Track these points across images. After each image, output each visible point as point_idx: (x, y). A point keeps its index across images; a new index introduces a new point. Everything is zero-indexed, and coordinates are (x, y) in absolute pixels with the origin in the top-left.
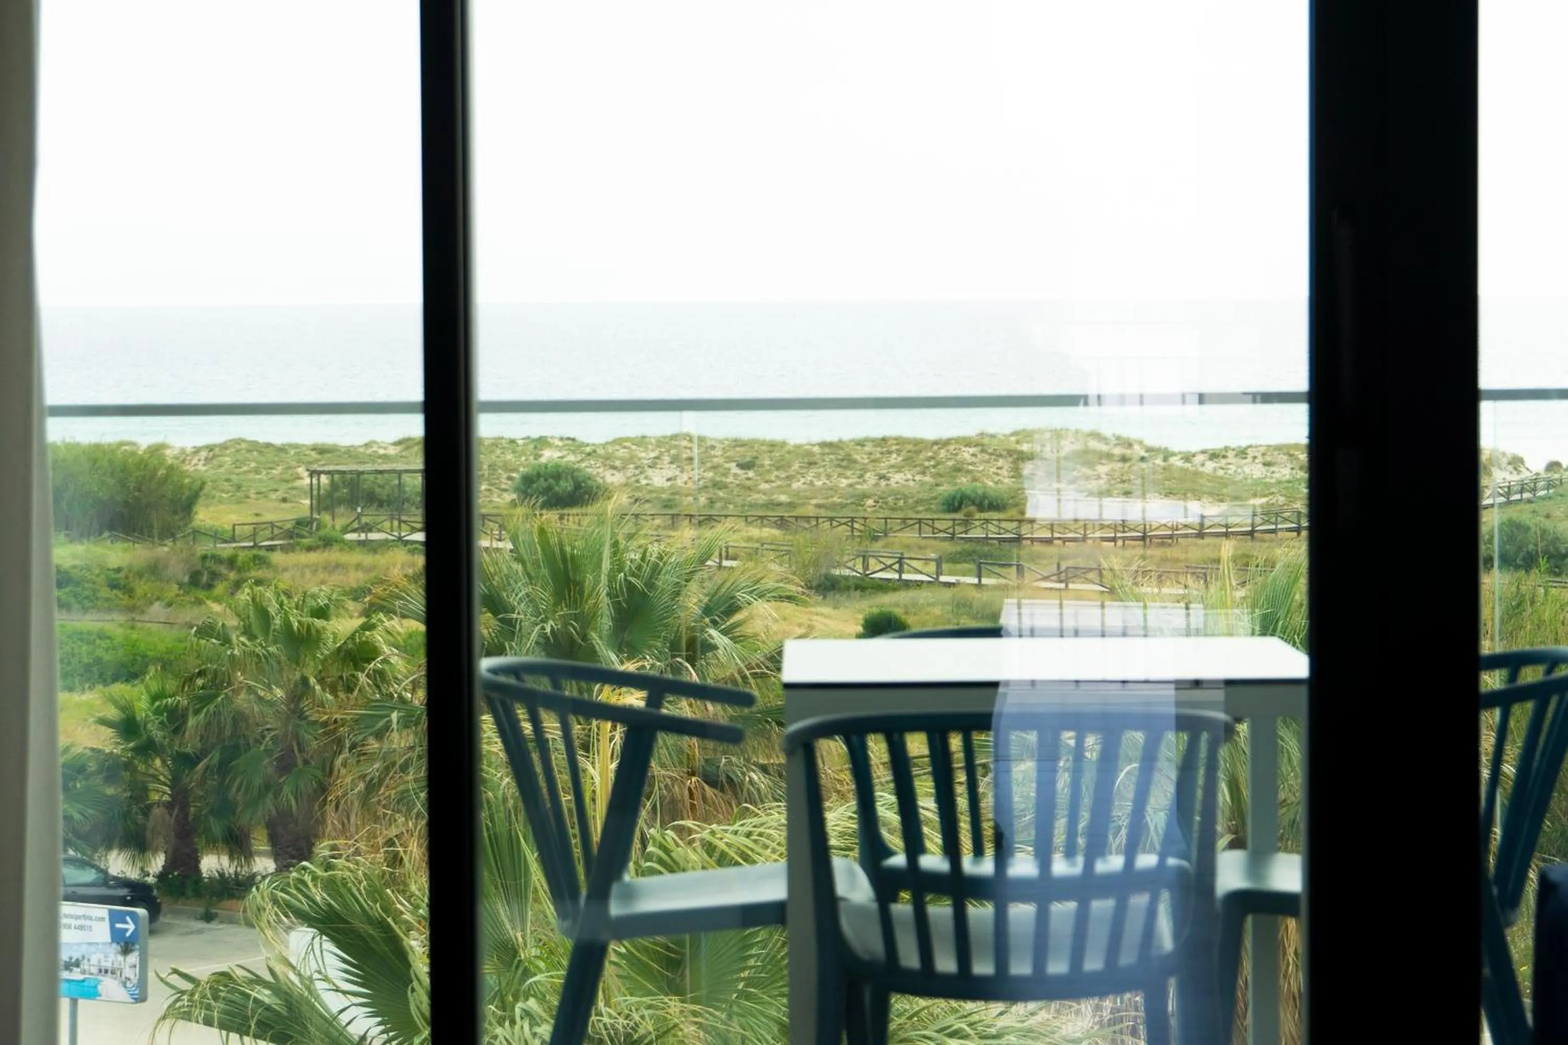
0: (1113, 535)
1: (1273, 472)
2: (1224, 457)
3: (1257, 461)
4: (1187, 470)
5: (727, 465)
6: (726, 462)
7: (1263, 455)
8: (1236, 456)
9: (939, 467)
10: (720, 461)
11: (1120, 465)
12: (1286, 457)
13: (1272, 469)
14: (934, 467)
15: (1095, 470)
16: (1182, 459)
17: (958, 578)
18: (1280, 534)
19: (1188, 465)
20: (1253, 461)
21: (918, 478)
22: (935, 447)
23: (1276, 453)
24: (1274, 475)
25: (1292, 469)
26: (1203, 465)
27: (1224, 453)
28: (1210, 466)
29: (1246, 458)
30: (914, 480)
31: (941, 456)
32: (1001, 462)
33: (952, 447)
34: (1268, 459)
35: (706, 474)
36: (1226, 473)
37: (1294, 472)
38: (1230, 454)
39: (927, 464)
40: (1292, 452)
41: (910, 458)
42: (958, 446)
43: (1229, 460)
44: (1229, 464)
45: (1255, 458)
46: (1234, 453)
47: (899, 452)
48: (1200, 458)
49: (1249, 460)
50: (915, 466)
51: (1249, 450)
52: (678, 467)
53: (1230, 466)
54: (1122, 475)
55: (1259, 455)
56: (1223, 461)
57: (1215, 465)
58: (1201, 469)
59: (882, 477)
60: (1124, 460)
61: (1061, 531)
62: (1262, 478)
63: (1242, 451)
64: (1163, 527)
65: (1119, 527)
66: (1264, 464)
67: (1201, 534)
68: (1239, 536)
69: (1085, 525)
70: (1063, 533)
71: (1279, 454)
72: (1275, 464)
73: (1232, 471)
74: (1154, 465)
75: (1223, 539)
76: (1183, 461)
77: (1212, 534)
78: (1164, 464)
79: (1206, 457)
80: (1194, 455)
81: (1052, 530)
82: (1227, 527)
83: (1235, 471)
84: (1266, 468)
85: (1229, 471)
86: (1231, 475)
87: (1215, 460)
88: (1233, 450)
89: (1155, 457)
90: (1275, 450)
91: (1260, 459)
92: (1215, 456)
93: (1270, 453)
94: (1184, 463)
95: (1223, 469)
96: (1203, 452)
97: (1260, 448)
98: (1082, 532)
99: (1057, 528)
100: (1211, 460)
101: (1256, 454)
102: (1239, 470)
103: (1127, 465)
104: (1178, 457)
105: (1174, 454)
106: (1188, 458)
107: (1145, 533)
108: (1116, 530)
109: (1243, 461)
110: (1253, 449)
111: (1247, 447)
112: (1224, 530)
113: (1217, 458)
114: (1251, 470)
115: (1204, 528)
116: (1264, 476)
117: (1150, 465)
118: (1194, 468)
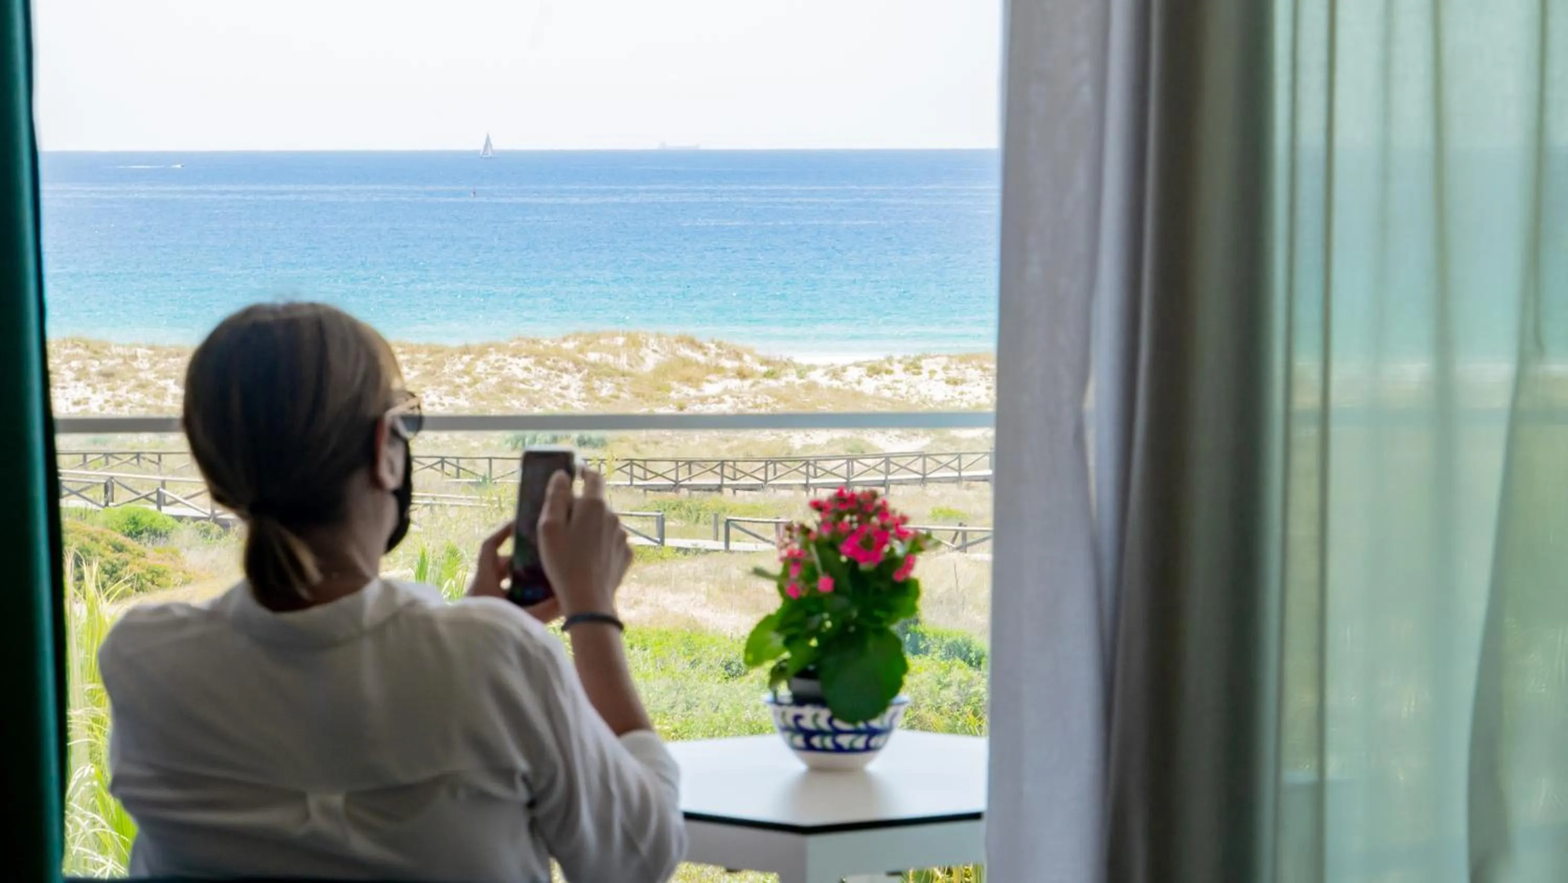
0: (804, 482)
1: (962, 393)
2: (888, 372)
3: (937, 377)
4: (838, 390)
5: (162, 383)
6: (158, 378)
7: (946, 368)
8: (906, 370)
9: (478, 386)
10: (151, 376)
12: (979, 372)
13: (959, 388)
14: (470, 385)
15: (700, 390)
16: (826, 374)
17: (694, 541)
19: (836, 383)
20: (931, 378)
21: (447, 400)
22: (466, 358)
23: (963, 366)
24: (965, 397)
26: (859, 383)
27: (887, 366)
28: (869, 386)
29: (920, 373)
30: (443, 405)
31: (478, 370)
32: (566, 379)
33: (492, 358)
34: (953, 374)
35: (131, 396)
36: (894, 395)
38: (898, 368)
39: (458, 381)
41: (433, 373)
42: (501, 356)
43: (897, 378)
44: (896, 381)
45: (932, 372)
46: (902, 366)
48: (853, 374)
49: (925, 374)
50: (440, 384)
51: (923, 363)
52: (89, 385)
53: (898, 385)
54: (756, 397)
55: (938, 368)
56: (887, 379)
57: (876, 383)
58: (858, 388)
60: (741, 375)
61: (732, 477)
62: (949, 401)
63: (911, 364)
64: (872, 471)
65: (811, 469)
66: (947, 382)
67: (924, 480)
68: (973, 484)
69: (766, 467)
70: (734, 479)
71: (967, 368)
72: (963, 381)
73: (902, 392)
74: (788, 383)
75: (952, 488)
76: (828, 377)
77: (938, 480)
78: (803, 381)
79: (863, 371)
80: (844, 369)
81: (723, 476)
82: (960, 470)
83: (907, 393)
84: (951, 387)
85: (899, 392)
86: (902, 397)
87: (875, 376)
88: (900, 362)
89: (783, 372)
90: (961, 362)
91: (940, 375)
92: (874, 371)
93: (953, 366)
94: (831, 379)
95: (889, 389)
96: (857, 365)
97: (938, 359)
98: (762, 477)
99: (728, 471)
100: (870, 376)
101: (935, 367)
102: (912, 391)
103: (748, 383)
104: (820, 372)
105: (812, 367)
106: (835, 373)
107: (848, 479)
108: (807, 474)
109: (916, 378)
110: (930, 360)
111: (919, 359)
112: (956, 474)
113: (878, 373)
114: (929, 390)
115: (928, 472)
116: (949, 398)
117: (783, 382)
118: (847, 387)
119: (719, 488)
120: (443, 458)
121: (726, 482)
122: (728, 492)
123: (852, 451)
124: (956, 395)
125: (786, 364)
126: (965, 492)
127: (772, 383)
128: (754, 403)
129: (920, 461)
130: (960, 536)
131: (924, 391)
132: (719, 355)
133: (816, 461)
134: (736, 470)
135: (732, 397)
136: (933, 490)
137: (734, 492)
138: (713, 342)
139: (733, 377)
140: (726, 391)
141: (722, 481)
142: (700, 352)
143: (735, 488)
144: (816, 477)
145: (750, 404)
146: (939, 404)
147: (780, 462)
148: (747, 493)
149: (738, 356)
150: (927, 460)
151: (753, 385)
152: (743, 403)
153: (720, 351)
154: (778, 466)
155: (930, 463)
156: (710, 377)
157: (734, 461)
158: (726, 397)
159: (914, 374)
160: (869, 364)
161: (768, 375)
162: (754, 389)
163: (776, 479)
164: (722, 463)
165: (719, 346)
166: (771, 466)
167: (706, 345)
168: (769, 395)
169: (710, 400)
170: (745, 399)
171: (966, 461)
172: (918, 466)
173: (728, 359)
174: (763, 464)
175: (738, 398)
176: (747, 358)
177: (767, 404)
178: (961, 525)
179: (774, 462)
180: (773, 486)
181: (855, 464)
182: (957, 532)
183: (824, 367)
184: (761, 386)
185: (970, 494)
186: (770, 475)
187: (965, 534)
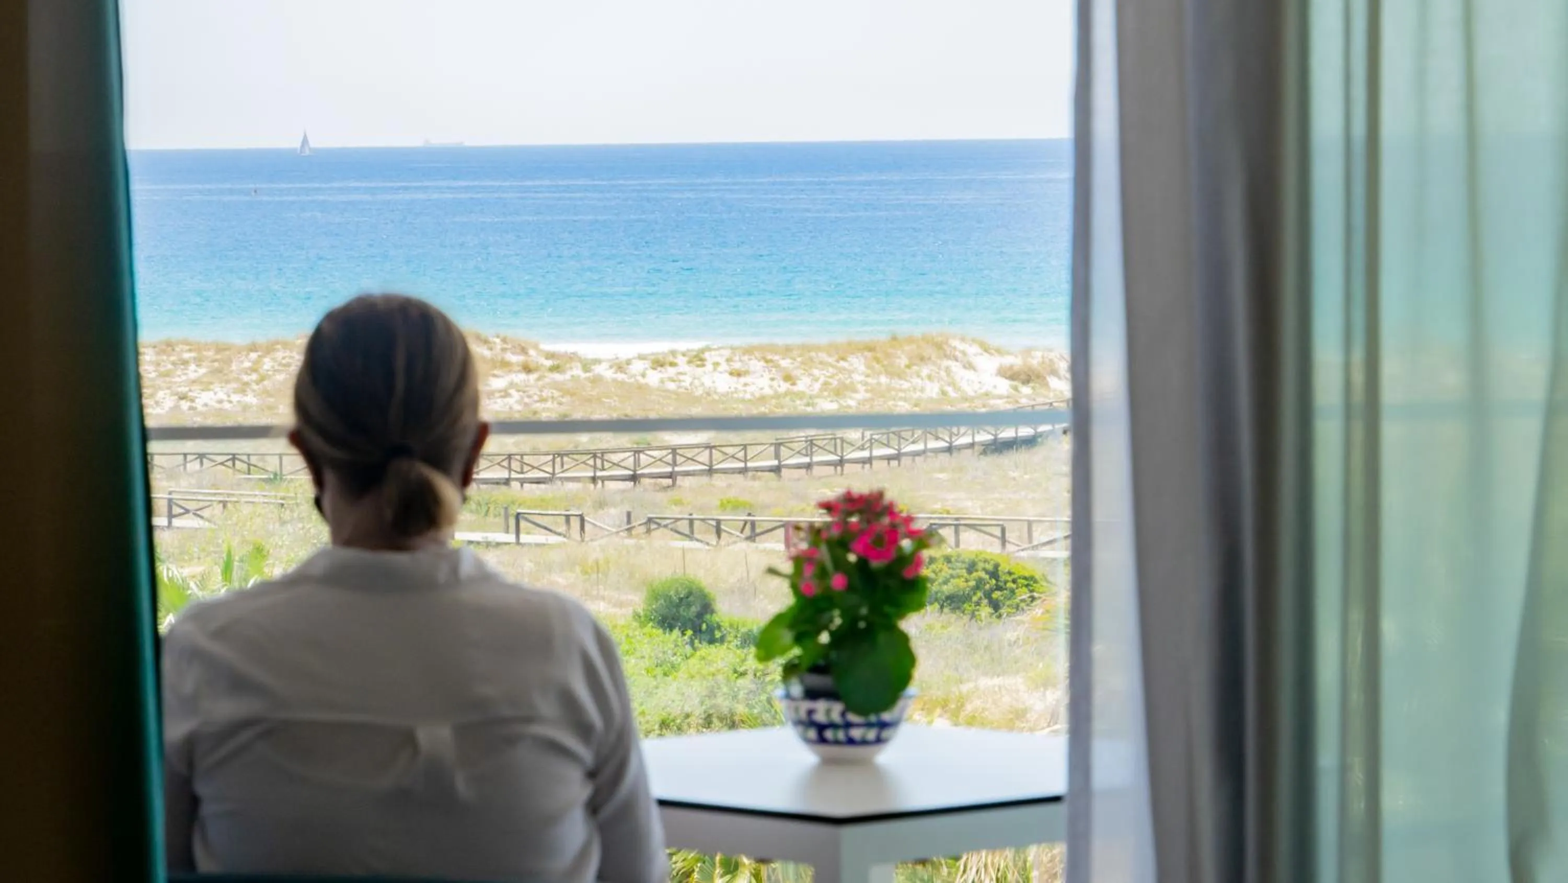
1: (746, 385)
2: (672, 364)
3: (720, 369)
4: (623, 383)
7: (728, 360)
8: (690, 362)
9: (266, 383)
11: (522, 376)
12: (762, 363)
13: (743, 380)
14: (257, 383)
16: (611, 367)
18: (817, 470)
19: (620, 376)
20: (715, 370)
21: (235, 398)
22: (253, 356)
23: (746, 358)
24: (748, 389)
25: (772, 379)
26: (643, 375)
27: (671, 359)
28: (654, 378)
29: (703, 366)
30: (230, 402)
31: (265, 367)
33: (279, 355)
34: (737, 365)
36: (679, 387)
37: (775, 383)
38: (681, 360)
39: (246, 378)
40: (769, 357)
41: (219, 371)
42: (288, 354)
43: (681, 370)
44: (681, 374)
45: (716, 364)
46: (686, 359)
47: (199, 361)
48: (638, 367)
49: (709, 367)
50: (227, 382)
51: (707, 355)
53: (682, 377)
54: (541, 391)
55: (722, 360)
56: (671, 371)
57: (661, 375)
58: (642, 381)
59: (183, 397)
60: (527, 369)
61: (519, 470)
62: (732, 393)
63: (696, 356)
64: (659, 462)
65: (599, 462)
66: (731, 374)
67: (711, 471)
68: (759, 474)
69: (554, 461)
70: (522, 473)
71: (750, 359)
72: (747, 373)
73: (687, 384)
74: (572, 376)
75: (739, 478)
76: (613, 370)
77: (725, 471)
78: (588, 375)
79: (646, 364)
80: (628, 362)
81: (510, 469)
82: (746, 461)
83: (691, 384)
84: (735, 379)
85: (683, 384)
86: (687, 389)
87: (659, 369)
88: (684, 355)
89: (568, 366)
90: (744, 354)
91: (724, 367)
92: (658, 363)
93: (737, 358)
94: (616, 373)
95: (674, 381)
96: (641, 357)
97: (723, 352)
98: (550, 470)
99: (515, 465)
100: (654, 369)
101: (718, 359)
102: (696, 382)
103: (533, 377)
104: (605, 365)
105: (598, 361)
106: (620, 366)
107: (635, 471)
108: (595, 467)
109: (700, 370)
110: (713, 353)
111: (703, 351)
112: (742, 465)
113: (662, 366)
114: (714, 382)
115: (714, 462)
116: (733, 389)
117: (567, 376)
118: (632, 380)
119: (507, 482)
120: (234, 455)
121: (514, 475)
122: (515, 485)
123: (637, 443)
124: (740, 387)
125: (571, 358)
126: (751, 483)
127: (557, 377)
128: (540, 396)
129: (707, 452)
130: (748, 527)
131: (708, 383)
132: (504, 350)
133: (603, 454)
134: (523, 463)
135: (519, 391)
136: (719, 481)
137: (522, 485)
138: (498, 337)
139: (519, 371)
140: (512, 385)
141: (510, 475)
142: (486, 347)
143: (522, 482)
144: (603, 469)
145: (536, 398)
146: (723, 395)
147: (567, 455)
148: (534, 486)
149: (524, 351)
150: (714, 451)
151: (539, 379)
152: (529, 397)
153: (505, 346)
154: (565, 459)
155: (716, 454)
156: (496, 372)
157: (522, 455)
158: (512, 391)
159: (698, 366)
160: (653, 357)
161: (555, 369)
162: (540, 383)
163: (563, 472)
164: (510, 457)
165: (504, 340)
166: (558, 460)
167: (491, 339)
168: (556, 389)
169: (497, 395)
170: (531, 393)
171: (751, 452)
172: (704, 457)
173: (513, 353)
174: (551, 457)
175: (524, 392)
176: (532, 352)
177: (553, 397)
178: (749, 515)
179: (561, 455)
180: (561, 478)
181: (642, 456)
182: (746, 522)
183: (609, 360)
184: (547, 380)
185: (757, 484)
186: (558, 469)
187: (753, 524)
